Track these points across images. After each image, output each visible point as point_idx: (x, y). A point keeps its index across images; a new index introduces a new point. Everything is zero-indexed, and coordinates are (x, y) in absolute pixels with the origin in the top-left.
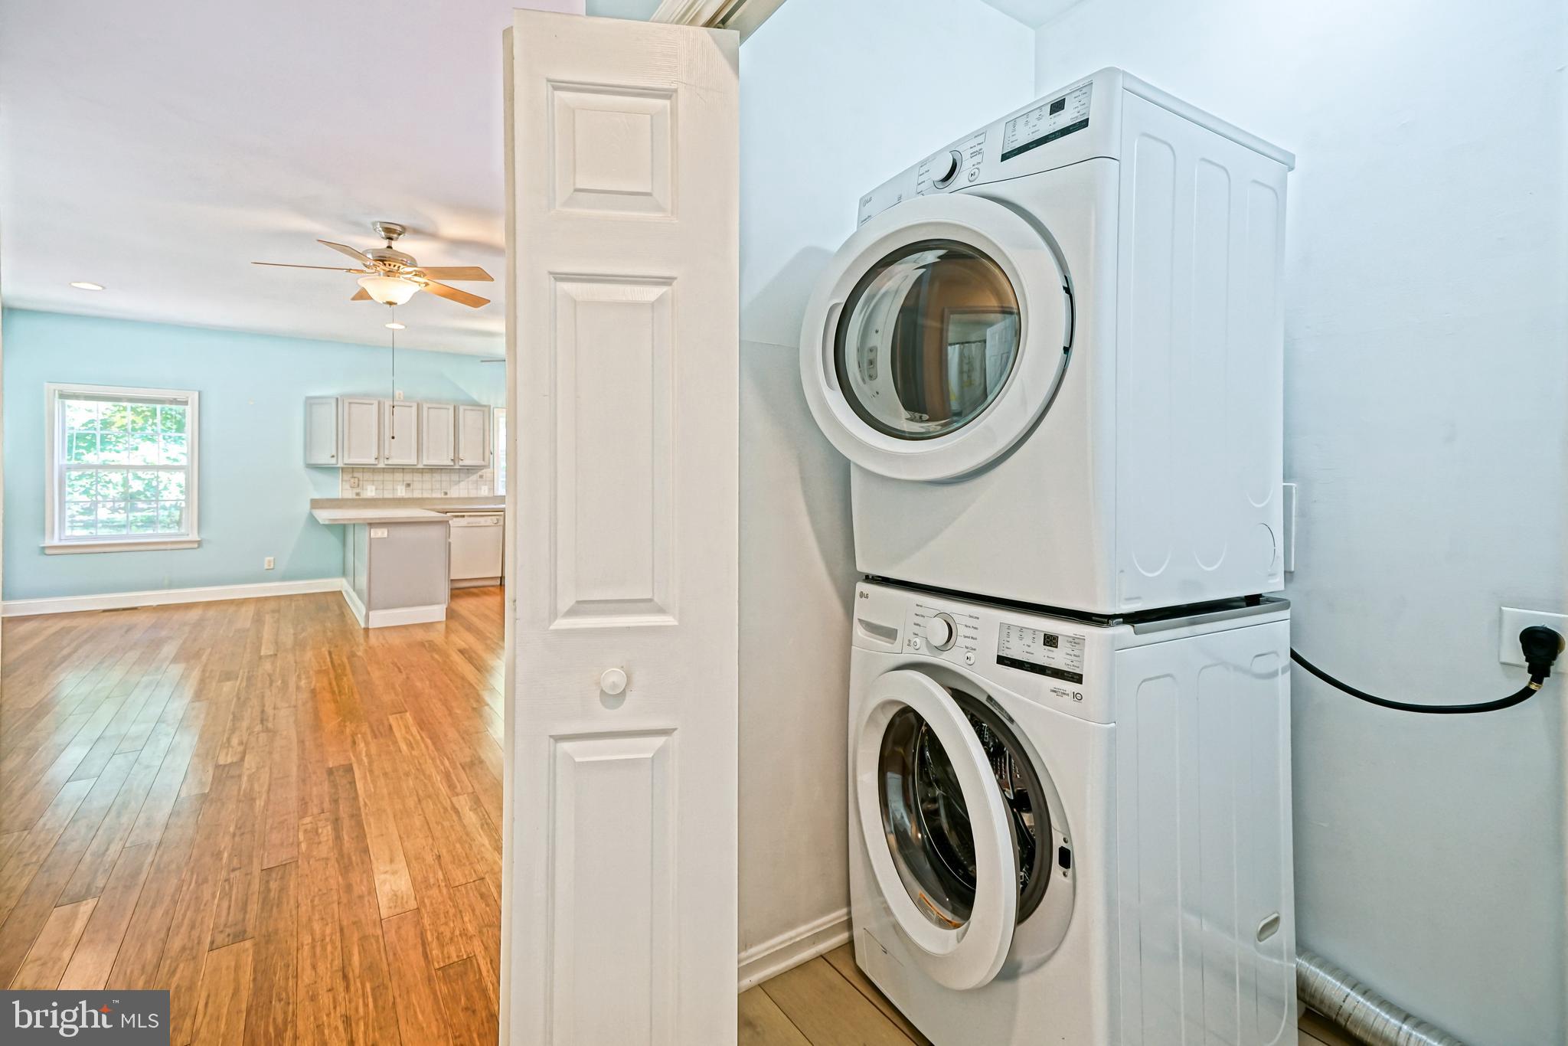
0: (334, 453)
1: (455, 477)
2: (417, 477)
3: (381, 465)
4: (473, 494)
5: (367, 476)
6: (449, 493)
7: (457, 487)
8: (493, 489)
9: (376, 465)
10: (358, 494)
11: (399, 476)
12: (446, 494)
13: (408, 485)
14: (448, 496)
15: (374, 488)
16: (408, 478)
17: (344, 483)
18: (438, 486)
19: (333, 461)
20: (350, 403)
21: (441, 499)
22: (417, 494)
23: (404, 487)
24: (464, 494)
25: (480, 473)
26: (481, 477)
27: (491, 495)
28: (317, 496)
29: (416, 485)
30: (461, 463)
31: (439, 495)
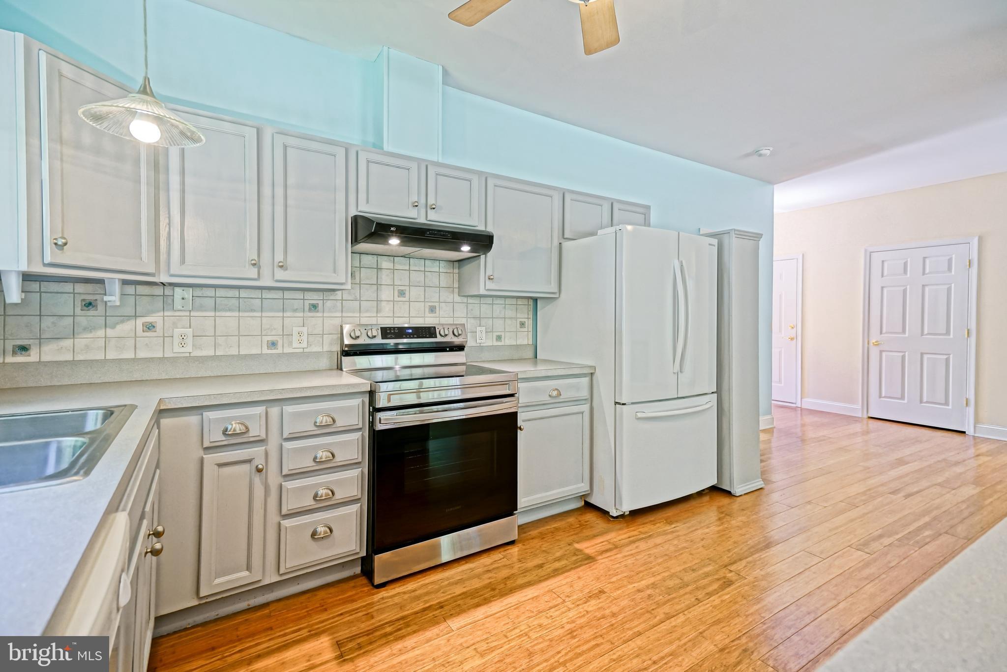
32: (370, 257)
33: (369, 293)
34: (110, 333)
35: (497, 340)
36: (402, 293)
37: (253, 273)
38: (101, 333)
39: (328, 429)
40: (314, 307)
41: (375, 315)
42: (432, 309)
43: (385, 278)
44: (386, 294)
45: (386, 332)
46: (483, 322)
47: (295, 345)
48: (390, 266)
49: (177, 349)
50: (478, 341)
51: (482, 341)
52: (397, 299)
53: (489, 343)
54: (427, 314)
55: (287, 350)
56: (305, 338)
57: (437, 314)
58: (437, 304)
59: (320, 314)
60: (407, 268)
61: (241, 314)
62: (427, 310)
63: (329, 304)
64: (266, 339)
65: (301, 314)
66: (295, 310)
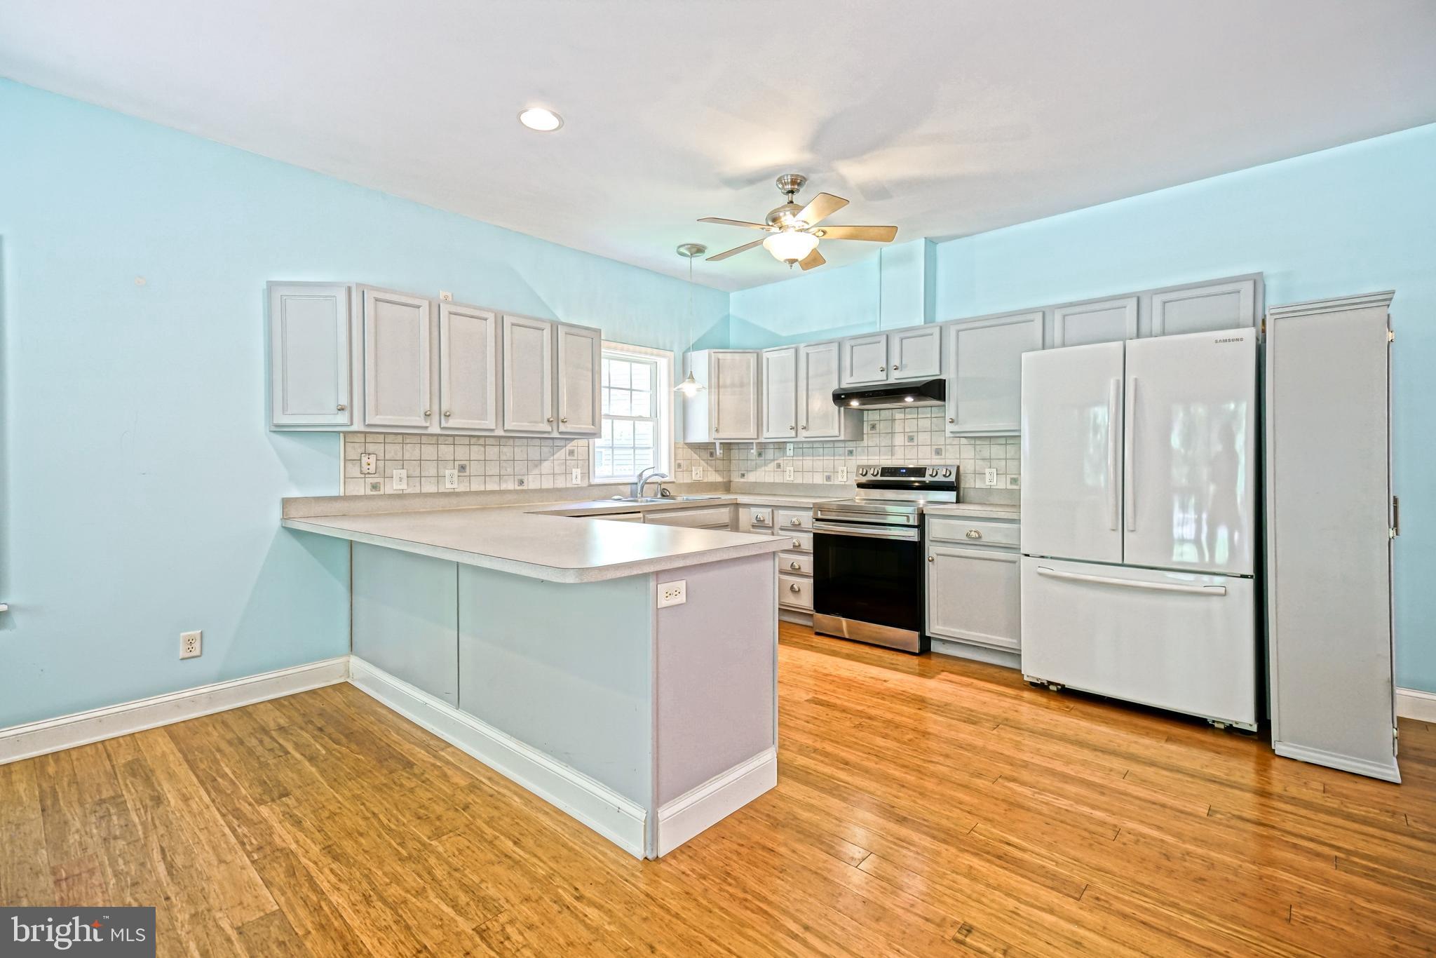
0: (344, 401)
1: (534, 453)
2: (476, 452)
3: (435, 429)
4: (560, 483)
5: (393, 450)
6: (525, 481)
7: (536, 471)
8: (587, 473)
9: (427, 427)
10: (375, 487)
11: (446, 450)
12: (521, 482)
13: (463, 468)
14: (524, 487)
15: (404, 473)
16: (462, 453)
17: (349, 465)
18: (510, 470)
19: (342, 418)
20: (377, 300)
21: (516, 491)
22: (476, 486)
23: (456, 472)
24: (547, 484)
25: (569, 447)
26: (571, 453)
27: (585, 484)
28: (294, 493)
29: (474, 468)
30: (562, 428)
31: (510, 485)
32: (887, 411)
33: (885, 441)
34: (767, 469)
35: (1011, 483)
36: (911, 439)
37: (793, 433)
38: (763, 468)
39: (796, 527)
40: (851, 452)
41: (890, 457)
42: (938, 452)
43: (898, 427)
44: (899, 440)
45: (886, 471)
46: (994, 463)
47: (840, 479)
48: (902, 416)
49: (788, 479)
50: (988, 483)
51: (992, 484)
52: (907, 444)
53: (1001, 486)
54: (934, 457)
55: (836, 483)
56: (845, 474)
57: (943, 456)
58: (943, 447)
59: (854, 458)
60: (916, 416)
61: (815, 458)
62: (934, 453)
63: (859, 449)
64: (826, 474)
65: (843, 458)
66: (840, 455)
